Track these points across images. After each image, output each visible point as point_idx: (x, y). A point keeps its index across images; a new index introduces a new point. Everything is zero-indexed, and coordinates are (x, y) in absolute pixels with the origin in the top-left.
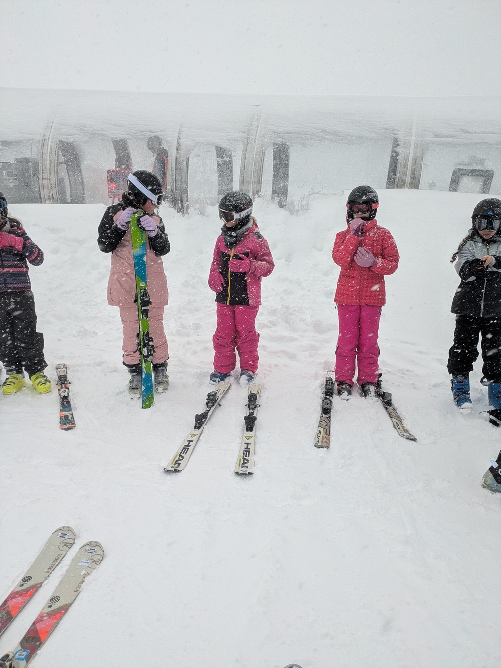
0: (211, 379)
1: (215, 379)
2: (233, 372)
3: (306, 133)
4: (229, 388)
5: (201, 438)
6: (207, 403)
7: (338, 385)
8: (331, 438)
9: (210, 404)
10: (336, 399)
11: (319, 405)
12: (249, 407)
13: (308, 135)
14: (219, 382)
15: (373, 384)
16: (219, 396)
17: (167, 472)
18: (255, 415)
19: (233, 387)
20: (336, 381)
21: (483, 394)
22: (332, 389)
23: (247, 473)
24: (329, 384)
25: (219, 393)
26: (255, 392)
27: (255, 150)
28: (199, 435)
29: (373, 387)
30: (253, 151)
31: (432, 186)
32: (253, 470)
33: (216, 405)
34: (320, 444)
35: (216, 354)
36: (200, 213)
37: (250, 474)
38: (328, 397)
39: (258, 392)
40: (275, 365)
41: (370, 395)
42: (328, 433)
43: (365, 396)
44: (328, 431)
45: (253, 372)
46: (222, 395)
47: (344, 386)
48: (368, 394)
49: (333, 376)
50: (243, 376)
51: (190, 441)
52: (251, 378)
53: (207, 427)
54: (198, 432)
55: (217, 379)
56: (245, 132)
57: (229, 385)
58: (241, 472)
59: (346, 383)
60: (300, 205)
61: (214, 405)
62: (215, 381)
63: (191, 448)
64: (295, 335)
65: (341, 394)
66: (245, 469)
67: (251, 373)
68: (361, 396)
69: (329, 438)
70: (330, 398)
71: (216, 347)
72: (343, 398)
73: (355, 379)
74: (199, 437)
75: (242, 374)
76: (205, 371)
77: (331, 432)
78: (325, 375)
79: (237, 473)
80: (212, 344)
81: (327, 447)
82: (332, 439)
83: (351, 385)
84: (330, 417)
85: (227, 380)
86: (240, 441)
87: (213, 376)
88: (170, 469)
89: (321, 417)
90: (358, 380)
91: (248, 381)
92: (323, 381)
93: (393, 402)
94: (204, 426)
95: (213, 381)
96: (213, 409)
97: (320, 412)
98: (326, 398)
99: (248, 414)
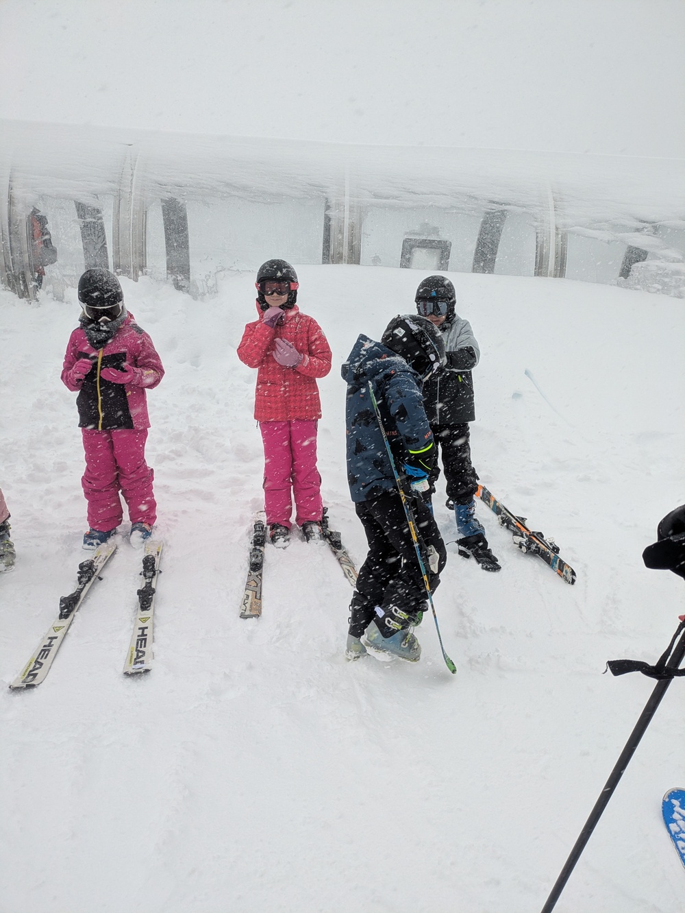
0: (85, 542)
1: (92, 541)
2: (120, 528)
3: (204, 186)
4: (114, 553)
5: (69, 631)
6: (79, 579)
7: (272, 529)
8: (262, 603)
9: (84, 580)
10: (269, 550)
11: (247, 559)
12: (145, 575)
13: (207, 188)
14: (98, 544)
15: (317, 522)
16: (99, 565)
17: (15, 690)
18: (153, 586)
19: (121, 549)
20: (268, 524)
21: (451, 521)
22: (264, 537)
23: (142, 670)
24: (258, 529)
25: (99, 561)
26: (154, 554)
27: (132, 207)
28: (66, 628)
29: (317, 527)
30: (129, 210)
31: (376, 261)
32: (149, 665)
33: (93, 579)
34: (247, 613)
35: (90, 505)
36: (55, 298)
37: (147, 671)
38: (258, 547)
39: (158, 553)
40: (183, 511)
41: (313, 538)
42: (258, 596)
43: (308, 540)
44: (258, 593)
45: (150, 525)
46: (103, 564)
47: (279, 530)
48: (311, 536)
49: (264, 518)
50: (134, 532)
51: (52, 638)
52: (147, 534)
53: (79, 615)
54: (66, 622)
55: (95, 542)
56: (114, 182)
57: (114, 548)
58: (134, 671)
59: (281, 526)
60: (205, 286)
61: (89, 580)
62: (92, 544)
63: (53, 650)
64: (210, 467)
65: (275, 542)
66: (139, 665)
67: (147, 527)
68: (302, 539)
69: (261, 603)
70: (262, 549)
71: (87, 495)
72: (279, 546)
73: (293, 519)
74: (68, 630)
75: (133, 530)
76: (76, 531)
77: (263, 594)
78: (253, 517)
79: (126, 674)
80: (81, 492)
81: (258, 616)
82: (265, 603)
83: (288, 529)
84: (261, 575)
85: (110, 541)
86: (132, 627)
87: (89, 536)
88: (19, 684)
89: (249, 575)
90: (297, 520)
91: (142, 539)
92: (251, 526)
93: (343, 543)
94: (74, 612)
95: (89, 544)
96: (88, 585)
97: (248, 569)
98: (255, 549)
99: (144, 586)
